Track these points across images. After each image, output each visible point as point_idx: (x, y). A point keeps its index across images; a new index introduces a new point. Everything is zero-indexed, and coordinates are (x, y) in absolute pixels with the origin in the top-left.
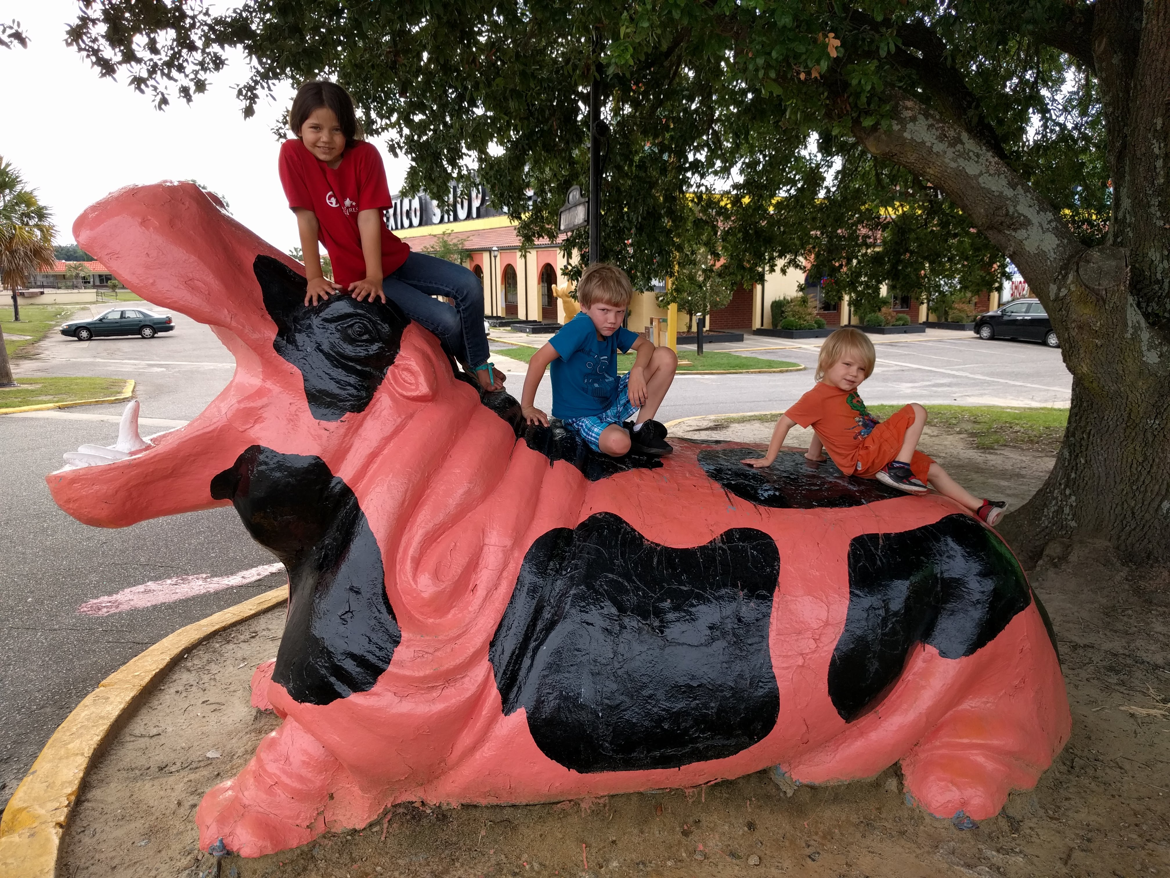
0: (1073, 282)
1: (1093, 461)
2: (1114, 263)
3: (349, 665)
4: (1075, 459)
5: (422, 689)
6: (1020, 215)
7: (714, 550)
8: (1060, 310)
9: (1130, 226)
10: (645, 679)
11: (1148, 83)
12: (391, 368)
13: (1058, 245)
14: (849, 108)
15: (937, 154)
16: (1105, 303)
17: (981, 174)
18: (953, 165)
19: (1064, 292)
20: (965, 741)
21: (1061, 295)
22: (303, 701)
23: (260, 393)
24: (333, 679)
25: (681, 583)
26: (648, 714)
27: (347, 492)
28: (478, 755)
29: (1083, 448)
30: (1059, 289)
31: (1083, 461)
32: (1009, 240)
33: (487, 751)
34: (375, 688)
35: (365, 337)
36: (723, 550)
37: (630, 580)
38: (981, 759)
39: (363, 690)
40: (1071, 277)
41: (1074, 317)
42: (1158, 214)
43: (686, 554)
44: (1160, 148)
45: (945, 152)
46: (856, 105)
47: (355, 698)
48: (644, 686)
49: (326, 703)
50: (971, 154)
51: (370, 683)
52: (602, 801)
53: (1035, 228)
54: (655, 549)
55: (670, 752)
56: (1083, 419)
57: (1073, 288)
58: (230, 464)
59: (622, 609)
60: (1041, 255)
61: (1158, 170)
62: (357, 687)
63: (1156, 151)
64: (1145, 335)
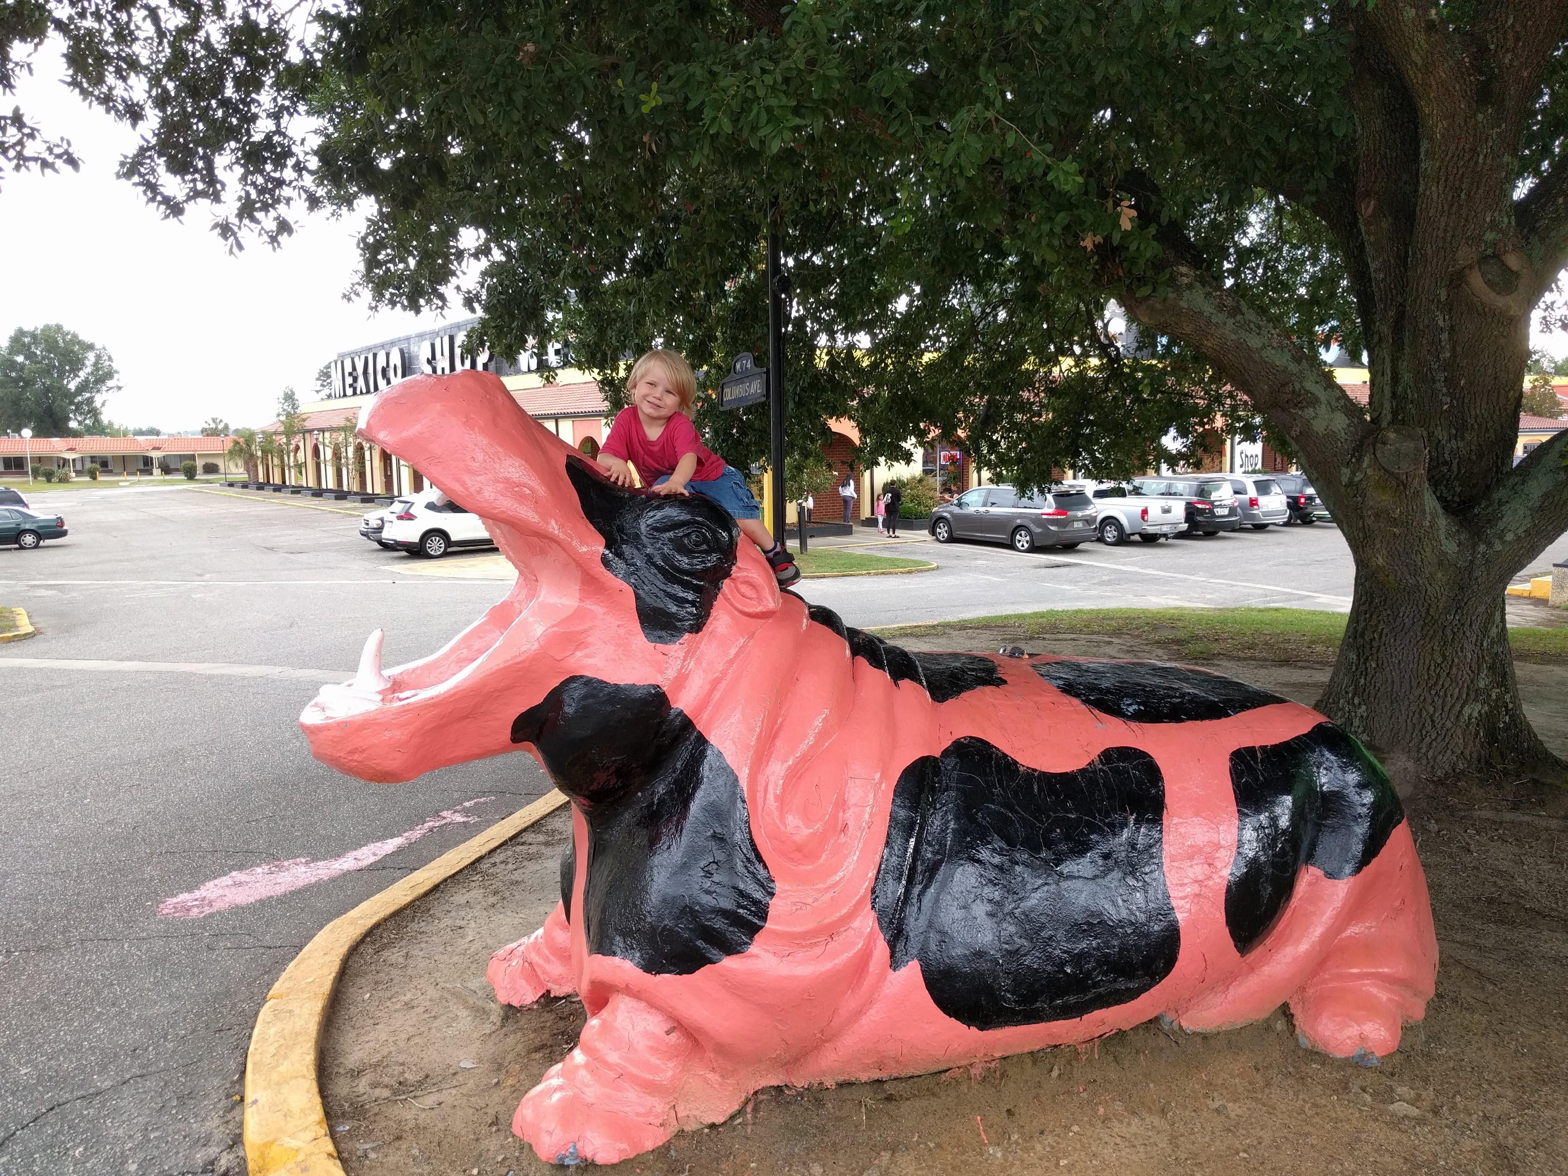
0: (1369, 466)
1: (1385, 664)
2: (1412, 445)
3: (719, 924)
4: (1365, 663)
5: (803, 947)
6: (1307, 392)
7: (1094, 772)
8: (1355, 496)
9: (1412, 402)
10: (1043, 919)
11: (1429, 252)
12: (727, 581)
13: (1349, 425)
14: (1121, 273)
15: (1217, 325)
16: (1405, 486)
17: (1264, 347)
18: (1234, 337)
19: (1359, 476)
20: (1355, 971)
21: (1356, 479)
22: (659, 973)
23: (578, 615)
24: (700, 943)
25: (1068, 811)
26: (1049, 957)
27: (687, 724)
28: (864, 1020)
29: (1374, 650)
30: (1353, 473)
31: (1374, 665)
32: (1295, 419)
33: (874, 1015)
34: (753, 949)
35: (705, 547)
36: (1104, 771)
37: (1014, 811)
38: (1374, 990)
39: (739, 952)
40: (1366, 461)
41: (1371, 503)
42: (1445, 390)
43: (1066, 779)
44: (1444, 321)
45: (1225, 324)
46: (1130, 271)
47: (729, 963)
48: (1043, 927)
49: (691, 971)
50: (1252, 325)
51: (747, 943)
52: (993, 1065)
53: (1323, 406)
54: (1031, 775)
55: (1072, 999)
56: (1374, 617)
57: (1370, 472)
58: (538, 700)
59: (1011, 843)
60: (1331, 435)
61: (1443, 343)
62: (731, 949)
63: (1441, 323)
64: (1443, 522)
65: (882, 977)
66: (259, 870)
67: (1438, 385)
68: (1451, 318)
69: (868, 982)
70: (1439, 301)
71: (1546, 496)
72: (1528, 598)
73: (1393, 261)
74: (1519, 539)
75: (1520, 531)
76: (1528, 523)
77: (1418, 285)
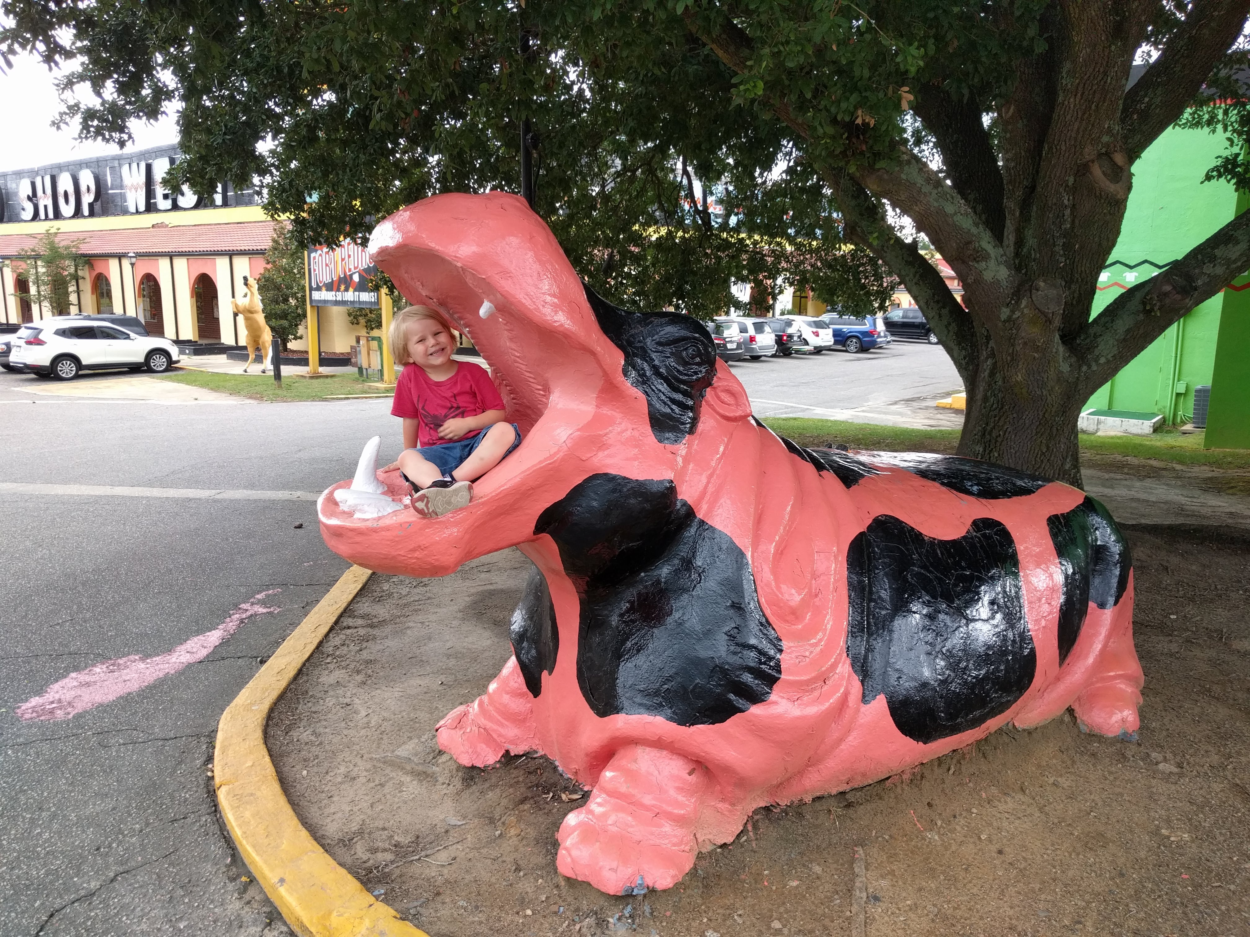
0: (1026, 307)
2: (1055, 292)
3: (748, 678)
5: (807, 691)
6: (983, 249)
7: (972, 538)
8: (1011, 329)
10: (960, 654)
11: (1063, 148)
12: (708, 389)
13: (1009, 276)
14: (864, 148)
15: (925, 194)
16: (1050, 322)
17: (955, 214)
18: (936, 204)
19: (1017, 314)
21: (1014, 316)
22: (693, 724)
23: (597, 420)
24: (732, 696)
25: (964, 569)
26: (966, 682)
28: (843, 747)
29: (998, 444)
30: (1013, 312)
31: (996, 455)
32: (971, 270)
34: (773, 697)
35: (698, 360)
36: (979, 538)
37: (930, 572)
39: (763, 701)
40: (1024, 303)
41: (1023, 334)
45: (931, 194)
46: (871, 147)
47: (755, 710)
48: (960, 661)
49: (723, 721)
50: (948, 196)
51: (768, 693)
52: (916, 770)
53: (993, 261)
54: (933, 543)
56: (1003, 419)
57: (1026, 311)
58: (561, 495)
59: (934, 597)
60: (997, 283)
61: (1065, 217)
62: (756, 698)
64: (1061, 349)
65: (858, 710)
66: (98, 670)
67: (1057, 249)
68: (1074, 198)
69: (848, 715)
70: (1067, 186)
71: (1128, 331)
72: (950, 409)
73: (1023, 154)
74: (1108, 361)
75: (1109, 357)
76: (1115, 351)
77: (1051, 172)
